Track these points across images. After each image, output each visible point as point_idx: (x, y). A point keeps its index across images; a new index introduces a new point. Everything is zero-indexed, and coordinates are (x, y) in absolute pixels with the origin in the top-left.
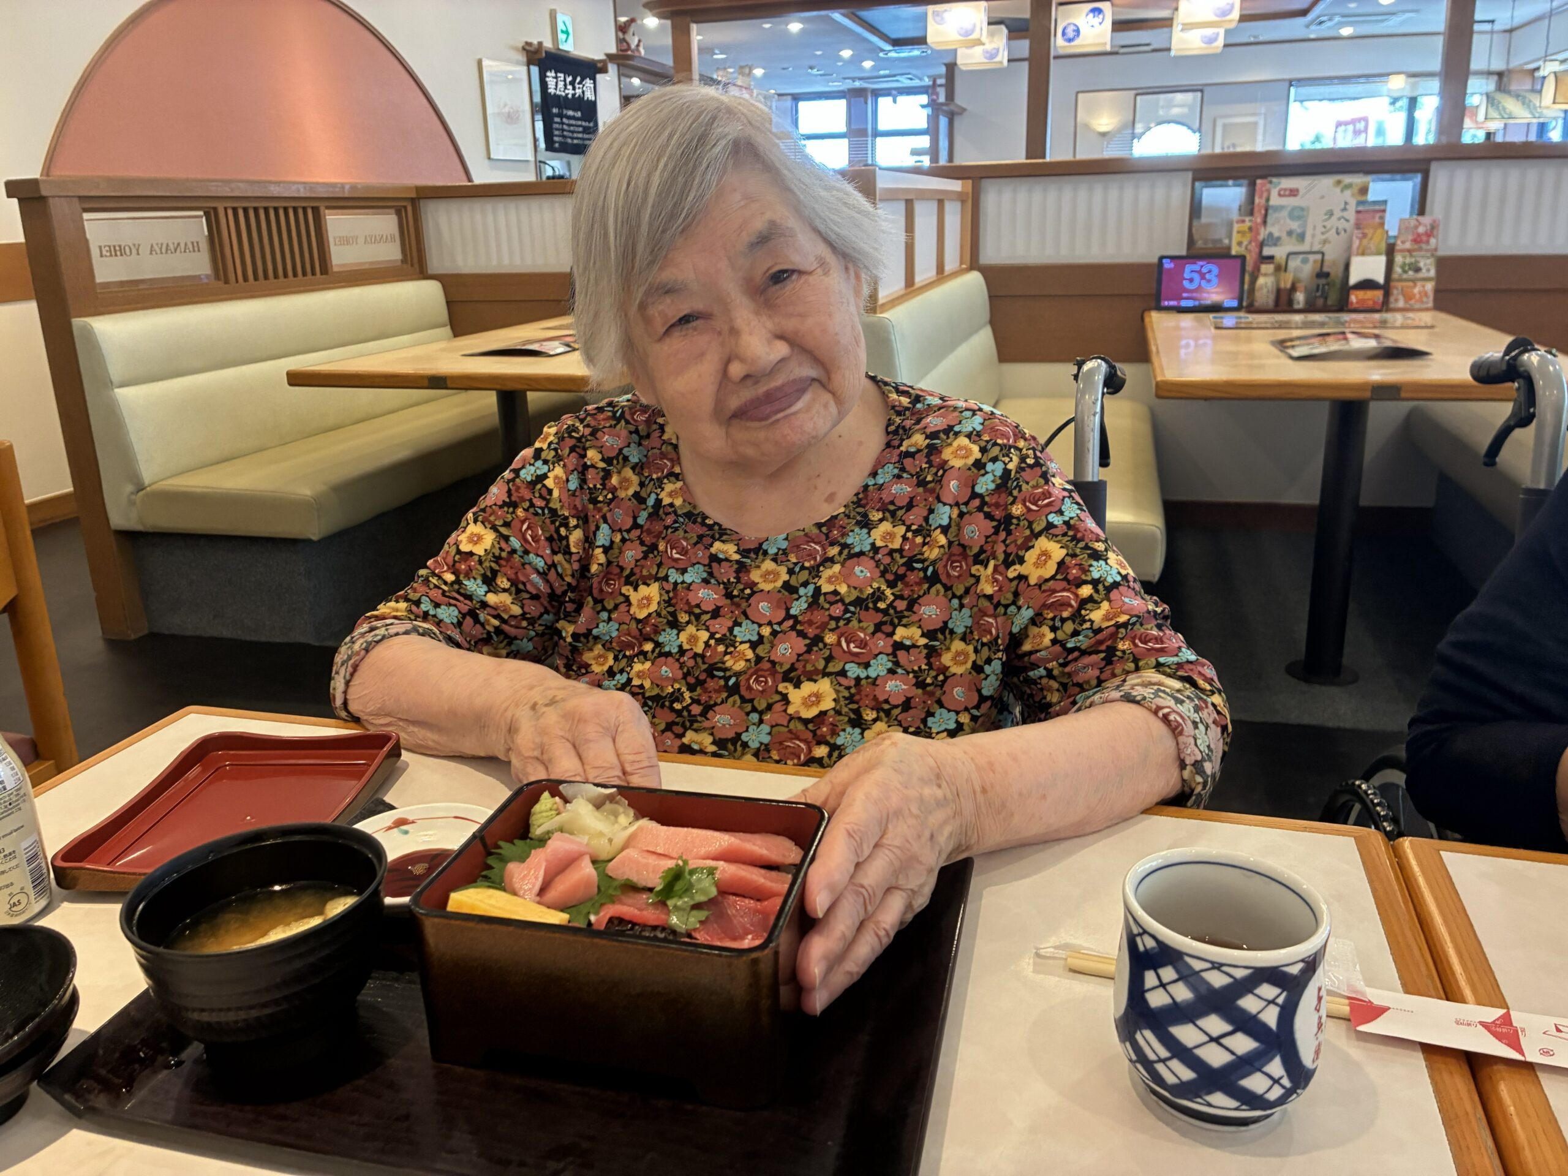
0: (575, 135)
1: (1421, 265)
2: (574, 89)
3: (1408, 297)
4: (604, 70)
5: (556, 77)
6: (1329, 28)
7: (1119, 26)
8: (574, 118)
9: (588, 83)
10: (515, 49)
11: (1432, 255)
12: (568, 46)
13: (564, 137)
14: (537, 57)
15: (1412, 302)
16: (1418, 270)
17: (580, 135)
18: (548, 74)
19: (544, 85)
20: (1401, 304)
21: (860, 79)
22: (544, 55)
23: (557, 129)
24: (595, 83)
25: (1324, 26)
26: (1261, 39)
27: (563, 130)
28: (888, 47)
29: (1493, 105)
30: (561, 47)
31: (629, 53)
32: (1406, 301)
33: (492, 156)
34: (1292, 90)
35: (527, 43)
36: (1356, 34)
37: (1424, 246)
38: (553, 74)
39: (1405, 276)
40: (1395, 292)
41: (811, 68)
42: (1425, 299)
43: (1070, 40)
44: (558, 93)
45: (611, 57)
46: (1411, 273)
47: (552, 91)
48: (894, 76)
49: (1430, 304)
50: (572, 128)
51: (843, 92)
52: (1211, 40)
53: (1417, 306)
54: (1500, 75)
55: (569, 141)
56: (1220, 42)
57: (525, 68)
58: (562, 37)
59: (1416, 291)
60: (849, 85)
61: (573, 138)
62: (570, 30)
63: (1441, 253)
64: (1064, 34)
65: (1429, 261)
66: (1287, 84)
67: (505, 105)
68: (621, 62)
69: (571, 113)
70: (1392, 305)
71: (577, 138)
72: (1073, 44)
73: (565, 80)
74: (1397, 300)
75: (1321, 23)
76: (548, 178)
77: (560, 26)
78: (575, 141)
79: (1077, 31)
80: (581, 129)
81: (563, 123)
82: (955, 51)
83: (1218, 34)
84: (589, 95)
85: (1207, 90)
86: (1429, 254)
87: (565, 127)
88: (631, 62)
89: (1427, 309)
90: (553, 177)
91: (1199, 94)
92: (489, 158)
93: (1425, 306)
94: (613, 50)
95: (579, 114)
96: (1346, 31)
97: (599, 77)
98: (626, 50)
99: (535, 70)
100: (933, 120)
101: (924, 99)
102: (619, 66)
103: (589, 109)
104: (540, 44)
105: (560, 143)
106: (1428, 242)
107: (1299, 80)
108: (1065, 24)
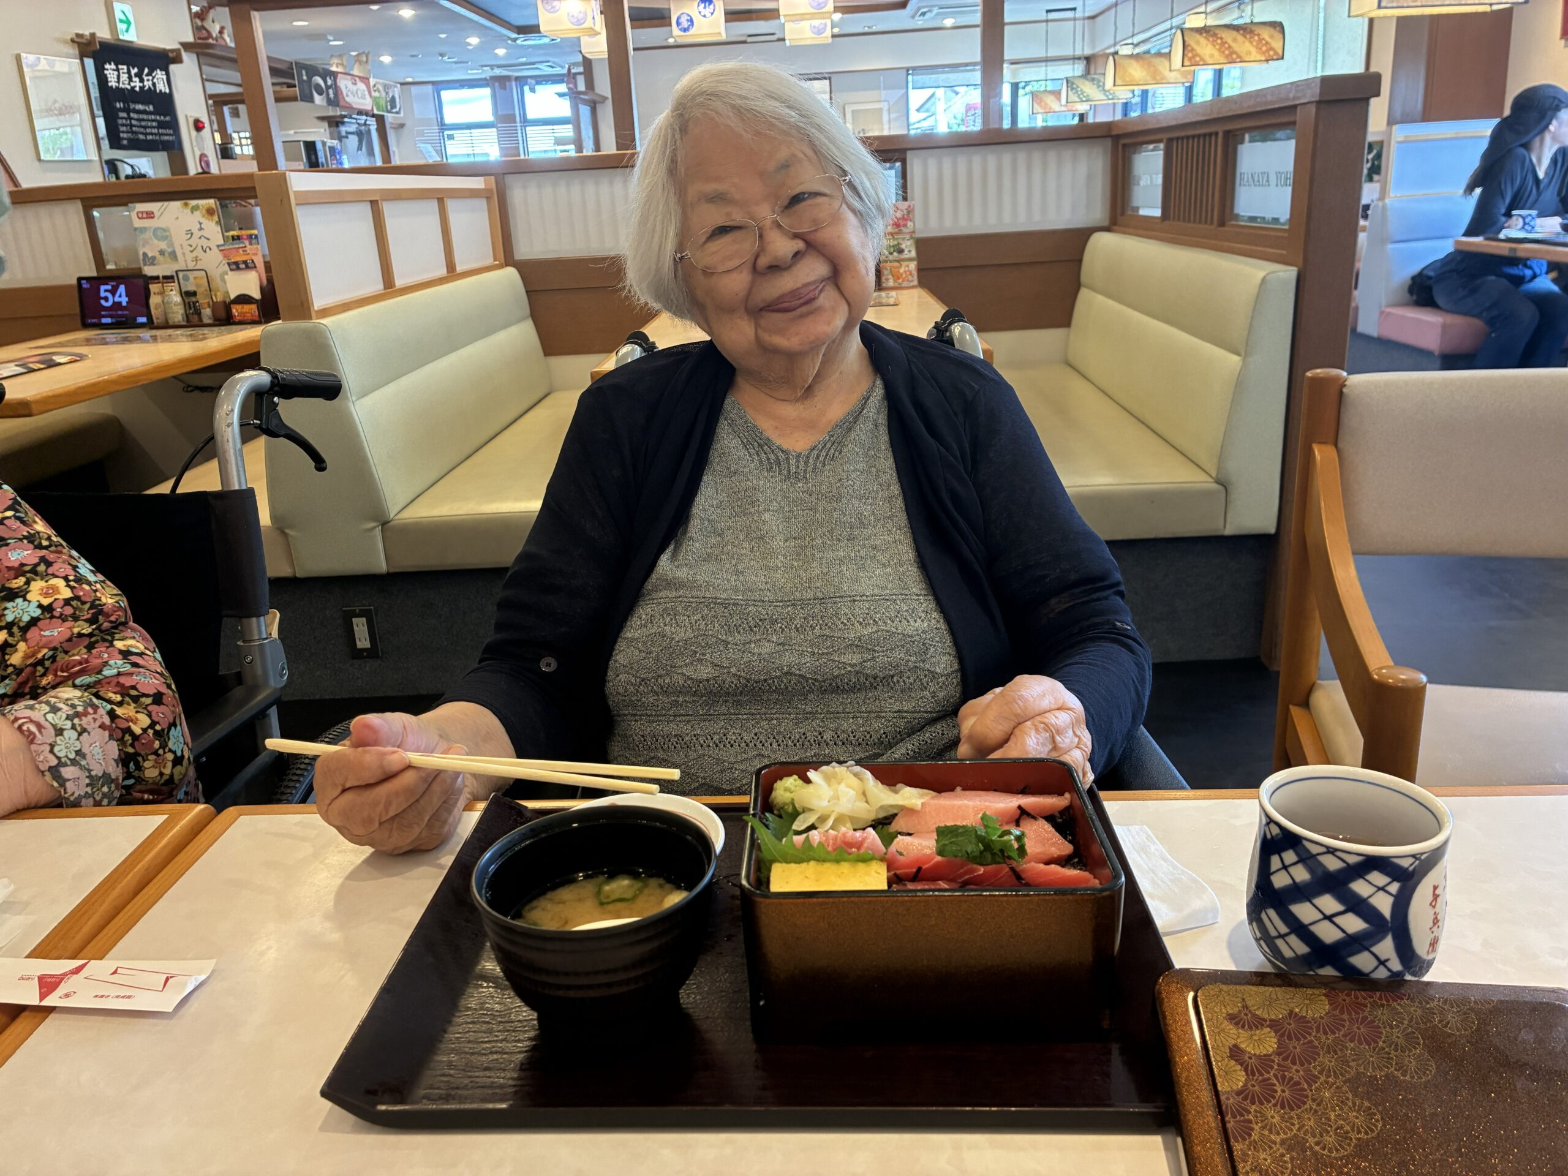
0: (148, 130)
1: (903, 246)
2: (142, 81)
3: (897, 277)
4: (178, 60)
5: (118, 70)
6: (932, 19)
7: (733, 16)
8: (144, 112)
9: (160, 75)
10: (65, 42)
11: (911, 238)
12: (130, 36)
13: (133, 132)
14: (91, 49)
15: (900, 281)
16: (901, 251)
17: (156, 131)
18: (107, 66)
19: (102, 79)
20: (891, 283)
21: (499, 66)
22: (98, 46)
23: (123, 125)
24: (168, 74)
25: (928, 16)
26: (874, 29)
27: (131, 126)
28: (514, 36)
29: (1072, 89)
30: (121, 37)
31: (210, 41)
32: (895, 281)
33: (42, 158)
34: (910, 77)
35: (78, 35)
36: (957, 25)
37: (904, 230)
38: (113, 66)
39: (891, 257)
40: (886, 272)
41: (442, 55)
42: (910, 278)
43: (685, 30)
44: (121, 85)
45: (186, 46)
46: (895, 254)
47: (113, 83)
48: (534, 63)
49: (916, 283)
50: (143, 123)
51: (485, 79)
52: (819, 32)
53: (905, 284)
54: (1088, 59)
55: (142, 137)
56: (828, 33)
57: (78, 61)
58: (121, 27)
59: (902, 270)
60: (488, 73)
61: (146, 134)
62: (131, 19)
63: (918, 235)
64: (678, 24)
65: (909, 243)
66: (904, 71)
67: (55, 101)
68: (199, 50)
69: (140, 107)
70: (884, 285)
71: (152, 134)
72: (687, 33)
73: (129, 72)
74: (887, 280)
75: (923, 14)
76: (127, 177)
77: (118, 15)
78: (150, 137)
79: (691, 21)
80: (154, 124)
81: (131, 119)
82: (579, 39)
83: (826, 25)
84: (162, 87)
85: (834, 78)
86: (908, 237)
87: (133, 122)
88: (211, 51)
89: (913, 287)
90: (133, 177)
91: (827, 82)
92: (39, 160)
93: (911, 284)
94: (190, 38)
95: (151, 108)
96: (949, 22)
97: (173, 68)
98: (207, 38)
99: (89, 63)
100: (575, 109)
101: (563, 88)
102: (198, 55)
103: (164, 104)
104: (93, 35)
105: (129, 140)
106: (905, 226)
107: (914, 69)
108: (678, 14)
